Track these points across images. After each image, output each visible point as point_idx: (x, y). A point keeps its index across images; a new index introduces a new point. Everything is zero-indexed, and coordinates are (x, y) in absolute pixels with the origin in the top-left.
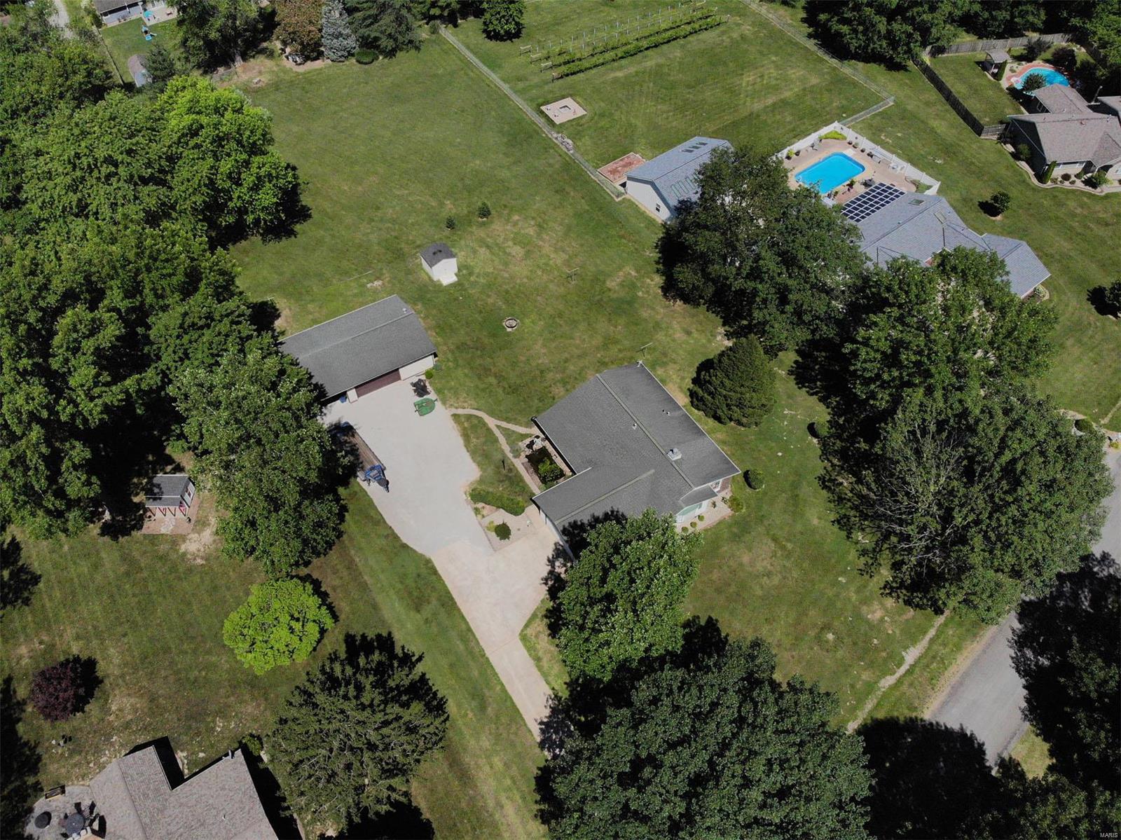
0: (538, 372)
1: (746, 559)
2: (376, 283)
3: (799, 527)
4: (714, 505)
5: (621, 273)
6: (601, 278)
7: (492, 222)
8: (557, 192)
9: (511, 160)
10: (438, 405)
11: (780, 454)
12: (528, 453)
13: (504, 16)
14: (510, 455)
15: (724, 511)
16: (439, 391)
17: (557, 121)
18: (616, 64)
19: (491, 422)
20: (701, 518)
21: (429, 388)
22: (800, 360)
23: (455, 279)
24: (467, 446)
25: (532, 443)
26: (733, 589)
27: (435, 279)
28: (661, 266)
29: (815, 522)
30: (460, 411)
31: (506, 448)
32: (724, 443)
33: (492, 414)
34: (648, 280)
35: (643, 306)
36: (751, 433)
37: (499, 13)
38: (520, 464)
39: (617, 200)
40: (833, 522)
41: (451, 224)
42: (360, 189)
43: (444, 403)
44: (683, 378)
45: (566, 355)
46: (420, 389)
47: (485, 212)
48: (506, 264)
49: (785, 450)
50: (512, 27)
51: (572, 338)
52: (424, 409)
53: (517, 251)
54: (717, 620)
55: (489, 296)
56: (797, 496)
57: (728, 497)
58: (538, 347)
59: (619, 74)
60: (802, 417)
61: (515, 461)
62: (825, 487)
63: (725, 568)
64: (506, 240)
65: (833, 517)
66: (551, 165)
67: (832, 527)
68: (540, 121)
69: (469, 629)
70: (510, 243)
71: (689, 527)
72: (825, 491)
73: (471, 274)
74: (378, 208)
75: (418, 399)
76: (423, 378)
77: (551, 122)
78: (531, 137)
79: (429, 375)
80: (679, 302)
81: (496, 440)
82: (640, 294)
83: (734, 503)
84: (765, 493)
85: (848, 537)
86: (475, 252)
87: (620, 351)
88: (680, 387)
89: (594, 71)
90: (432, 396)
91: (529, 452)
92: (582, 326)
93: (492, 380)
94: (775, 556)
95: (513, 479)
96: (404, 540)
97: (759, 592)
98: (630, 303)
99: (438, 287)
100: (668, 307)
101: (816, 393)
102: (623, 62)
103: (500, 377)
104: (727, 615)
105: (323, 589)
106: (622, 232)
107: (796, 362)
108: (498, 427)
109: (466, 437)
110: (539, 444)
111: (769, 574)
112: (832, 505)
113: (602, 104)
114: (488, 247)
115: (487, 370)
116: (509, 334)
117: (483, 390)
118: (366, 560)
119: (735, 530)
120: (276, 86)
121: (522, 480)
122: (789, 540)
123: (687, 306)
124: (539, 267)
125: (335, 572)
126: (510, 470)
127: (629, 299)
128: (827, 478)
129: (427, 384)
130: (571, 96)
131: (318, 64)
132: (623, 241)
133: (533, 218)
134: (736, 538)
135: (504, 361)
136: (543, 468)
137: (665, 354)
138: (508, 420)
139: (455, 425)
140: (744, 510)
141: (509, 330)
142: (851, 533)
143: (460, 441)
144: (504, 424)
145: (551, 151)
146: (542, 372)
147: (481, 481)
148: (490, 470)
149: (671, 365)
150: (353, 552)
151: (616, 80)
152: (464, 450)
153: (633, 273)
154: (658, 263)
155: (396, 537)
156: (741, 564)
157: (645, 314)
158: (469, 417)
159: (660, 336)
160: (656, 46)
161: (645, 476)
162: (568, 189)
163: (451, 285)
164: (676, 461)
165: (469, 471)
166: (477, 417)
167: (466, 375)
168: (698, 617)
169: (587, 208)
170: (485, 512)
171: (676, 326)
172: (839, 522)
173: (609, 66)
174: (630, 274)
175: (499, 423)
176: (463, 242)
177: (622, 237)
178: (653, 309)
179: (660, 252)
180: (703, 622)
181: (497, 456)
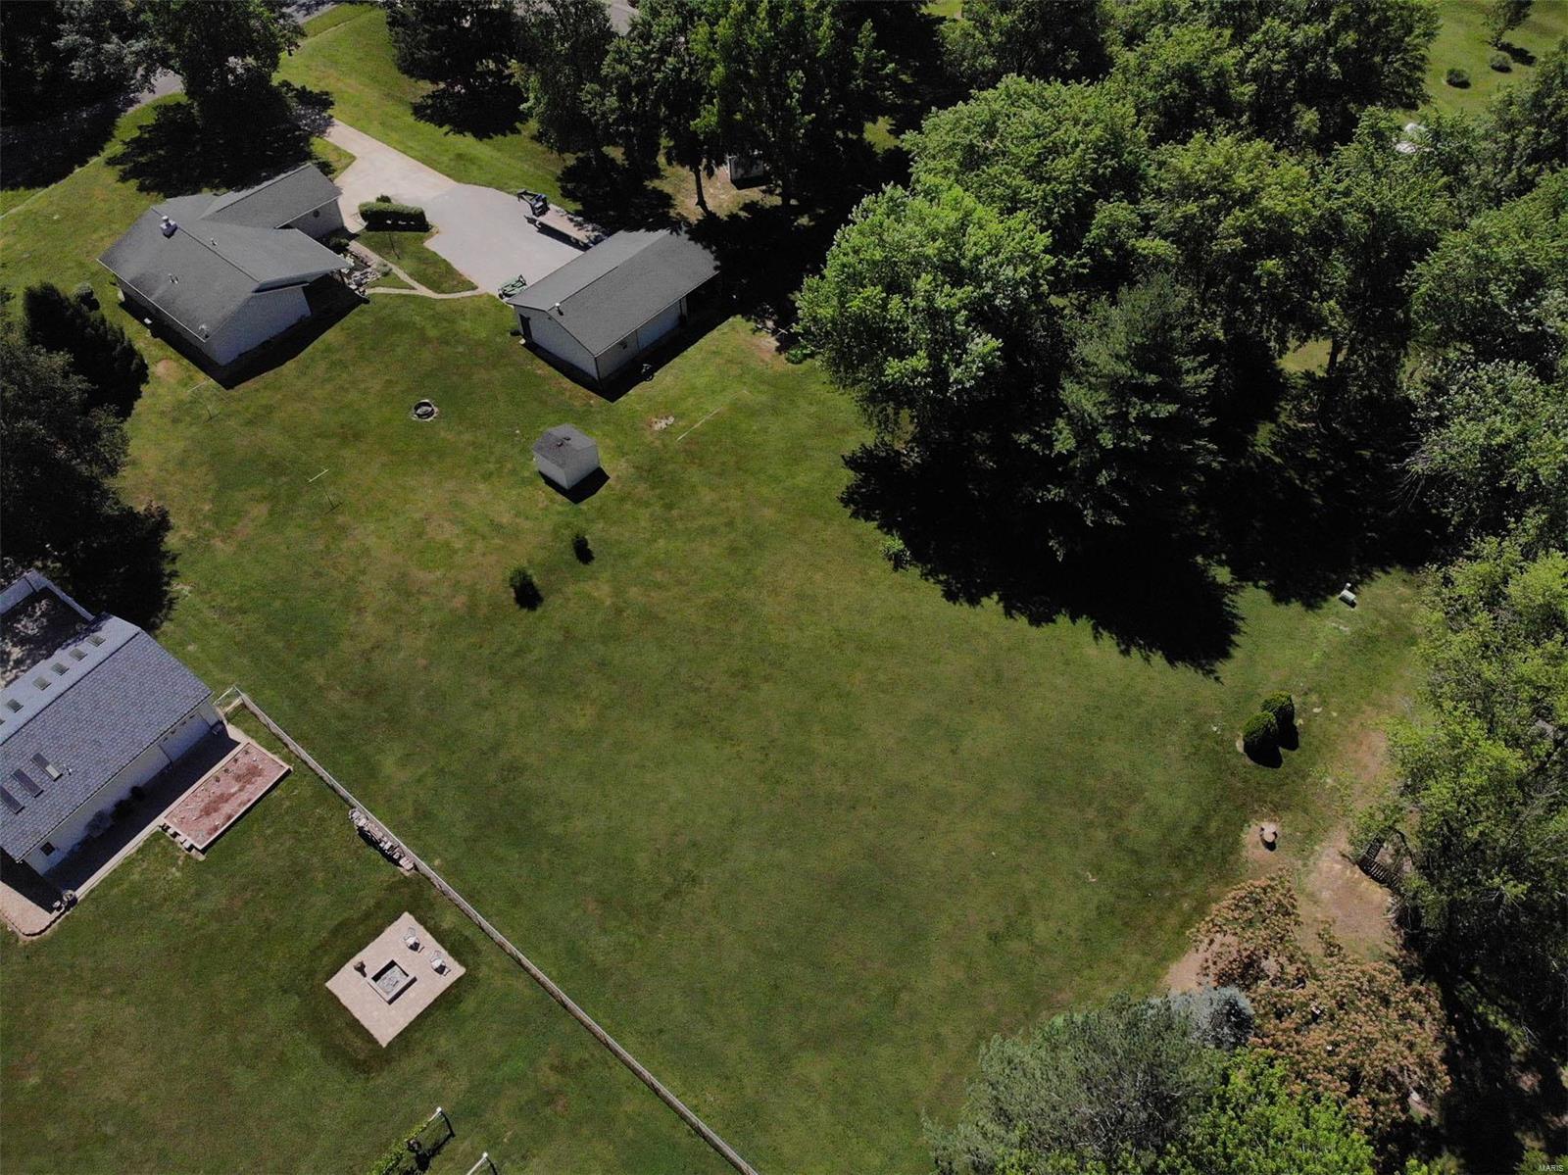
2: (660, 423)
17: (410, 925)
19: (423, 291)
24: (449, 266)
25: (365, 277)
28: (168, 568)
30: (467, 294)
31: (396, 270)
33: (425, 299)
38: (376, 260)
39: (244, 699)
41: (583, 554)
47: (527, 597)
48: (459, 506)
51: (324, 411)
53: (441, 532)
55: (474, 447)
58: (375, 387)
64: (468, 550)
70: (458, 545)
73: (514, 473)
80: (141, 509)
81: (412, 276)
86: (521, 514)
87: (246, 410)
91: (368, 270)
92: (307, 430)
93: (435, 335)
95: (382, 246)
100: (160, 497)
103: (424, 338)
108: (414, 289)
109: (452, 272)
114: (497, 528)
115: (444, 341)
116: (425, 396)
117: (444, 320)
121: (371, 247)
126: (388, 253)
127: (230, 492)
135: (425, 360)
137: (175, 421)
139: (470, 281)
141: (427, 402)
146: (365, 357)
147: (422, 240)
148: (413, 250)
152: (450, 261)
153: (219, 542)
154: (174, 574)
157: (203, 473)
158: (453, 291)
159: (179, 445)
165: (439, 245)
166: (443, 292)
171: (151, 469)
174: (226, 540)
175: (412, 292)
178: (187, 488)
179: (166, 593)
181: (405, 262)
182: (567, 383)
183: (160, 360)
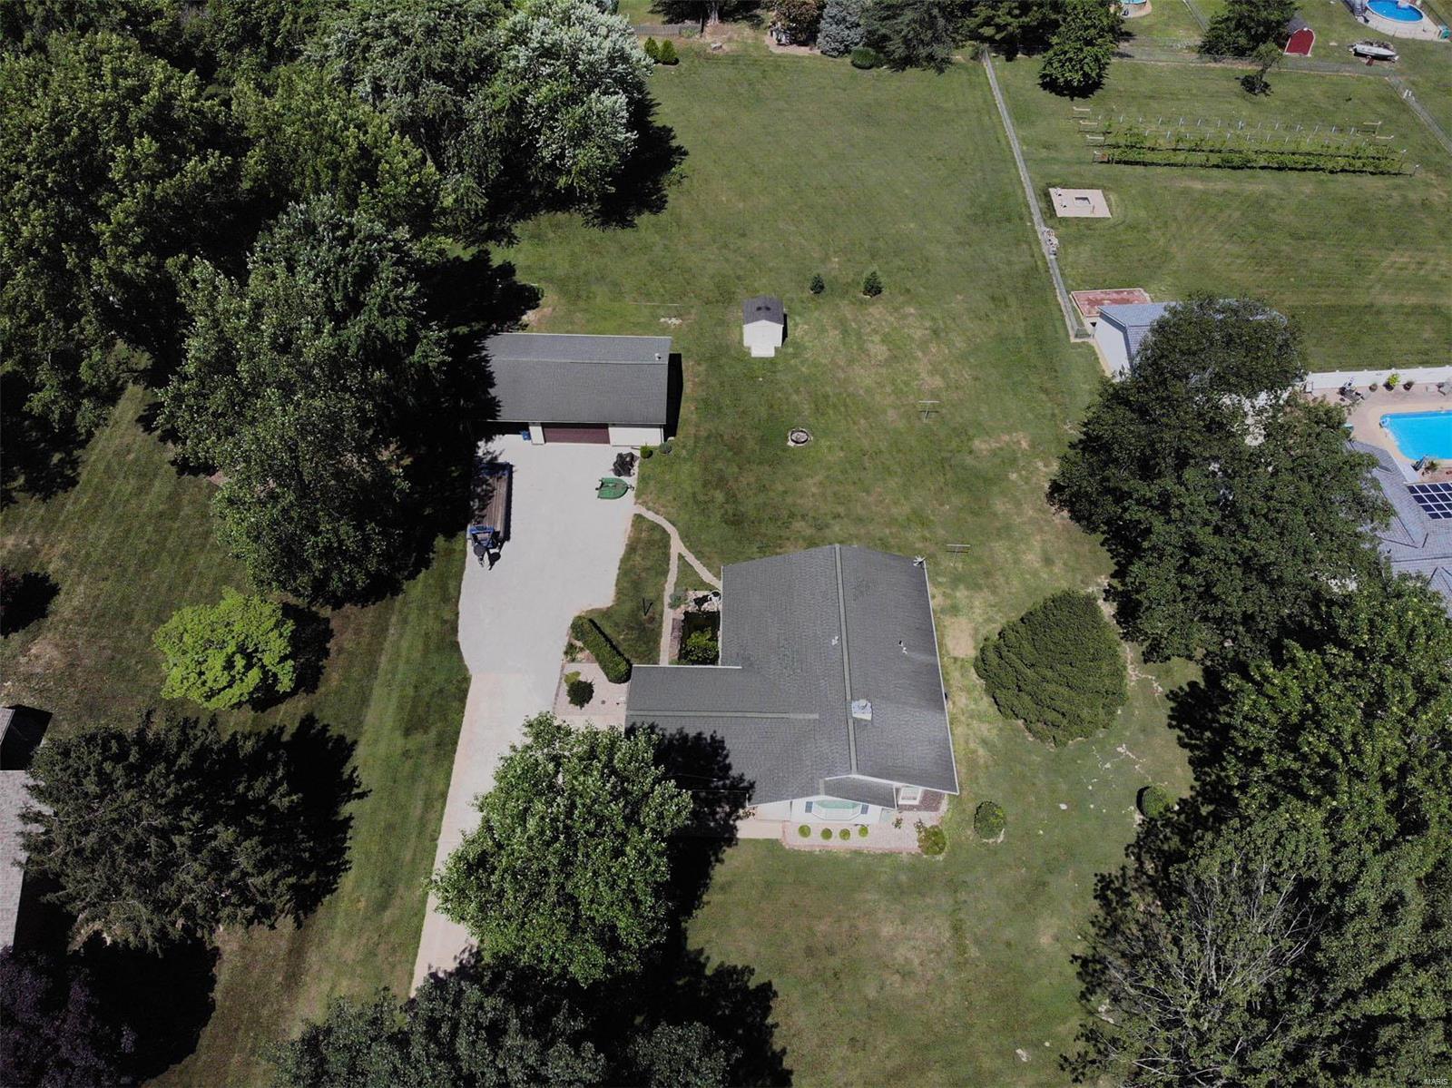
0: (785, 513)
1: (887, 930)
2: (674, 320)
3: (1009, 933)
4: (898, 823)
5: (1006, 438)
6: (971, 432)
7: (873, 304)
8: (993, 298)
9: (960, 238)
10: (630, 493)
11: (1063, 807)
12: (690, 609)
13: (1070, 60)
14: (667, 600)
15: (907, 841)
16: (643, 479)
17: (1060, 213)
18: (1202, 172)
19: (677, 546)
20: (864, 830)
21: (635, 469)
22: (1202, 685)
23: (772, 353)
24: (624, 561)
25: (705, 599)
26: (834, 962)
27: (746, 343)
29: (1045, 940)
30: (650, 515)
31: (669, 589)
32: (984, 742)
33: (685, 537)
34: (1040, 464)
35: (1003, 493)
36: (1037, 752)
37: (1065, 53)
38: (670, 618)
39: (1073, 340)
40: (1075, 958)
41: (818, 287)
42: (741, 205)
43: (637, 496)
44: (990, 620)
45: (841, 510)
46: (623, 465)
47: (874, 289)
48: (851, 362)
49: (1078, 805)
50: (1076, 78)
51: (868, 492)
52: (607, 490)
53: (879, 350)
54: (775, 994)
55: (797, 392)
56: (1044, 884)
57: (928, 825)
58: (811, 485)
59: (1198, 186)
60: (1141, 770)
61: (667, 610)
62: (1101, 896)
63: (846, 924)
64: (875, 331)
65: (1080, 949)
66: (1009, 263)
67: (1067, 964)
68: (1035, 206)
69: (444, 796)
70: (877, 338)
71: (836, 833)
72: (1097, 903)
73: (795, 356)
74: (744, 235)
75: (612, 476)
76: (637, 453)
77: (1049, 210)
78: (1009, 220)
79: (648, 453)
80: (1066, 513)
81: (665, 573)
82: (1014, 476)
83: (932, 839)
84: (994, 851)
85: (1083, 996)
86: (823, 330)
87: (925, 539)
88: (976, 630)
89: (1159, 170)
90: (631, 481)
91: (692, 608)
92: (893, 483)
93: (719, 496)
94: (938, 954)
95: (647, 636)
96: (461, 638)
97: (871, 993)
98: (988, 482)
99: (743, 355)
100: (1043, 511)
101: (1192, 748)
102: (1215, 172)
103: (731, 497)
104: (796, 995)
105: (328, 646)
106: (1049, 385)
107: (1193, 685)
108: (681, 557)
109: (631, 549)
110: (714, 605)
111: (906, 975)
112: (1093, 931)
113: (1142, 213)
114: (845, 332)
115: (721, 481)
116: (786, 449)
117: (697, 502)
118: (401, 636)
119: (903, 878)
120: (734, 60)
121: (657, 642)
122: (977, 942)
123: (1074, 526)
124: (893, 382)
125: (358, 632)
126: (652, 620)
127: (991, 475)
128: (1117, 884)
129: (636, 464)
130: (1104, 189)
131: (803, 51)
132: (1043, 396)
133: (933, 319)
134: (896, 891)
135: (752, 480)
136: (697, 639)
137: (987, 574)
138: (699, 555)
139: (629, 528)
140: (940, 858)
141: (791, 444)
142: (1092, 992)
143: (619, 550)
144: (691, 558)
145: (1025, 246)
146: (792, 515)
147: (607, 613)
148: (628, 607)
149: (986, 593)
150: (394, 619)
151: (1185, 192)
152: (618, 564)
153: (1024, 445)
155: (455, 630)
156: (875, 935)
157: (1000, 506)
158: (655, 527)
159: (1000, 548)
160: (1279, 169)
161: (800, 716)
162: (1012, 300)
163: (763, 360)
164: (857, 721)
165: (601, 593)
166: (664, 531)
167: (691, 474)
168: (752, 972)
169: (1022, 335)
170: (580, 656)
171: (1036, 542)
172: (1085, 963)
173: (1187, 171)
174: (1019, 442)
175: (685, 552)
176: (816, 314)
177: (1046, 391)
178: (1018, 504)
180: (752, 985)
181: (650, 594)
182: (688, 387)
183: (956, 659)
